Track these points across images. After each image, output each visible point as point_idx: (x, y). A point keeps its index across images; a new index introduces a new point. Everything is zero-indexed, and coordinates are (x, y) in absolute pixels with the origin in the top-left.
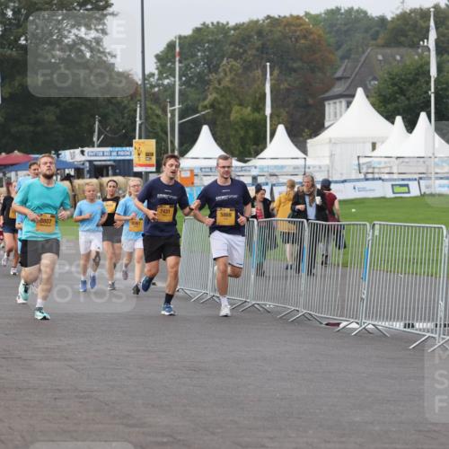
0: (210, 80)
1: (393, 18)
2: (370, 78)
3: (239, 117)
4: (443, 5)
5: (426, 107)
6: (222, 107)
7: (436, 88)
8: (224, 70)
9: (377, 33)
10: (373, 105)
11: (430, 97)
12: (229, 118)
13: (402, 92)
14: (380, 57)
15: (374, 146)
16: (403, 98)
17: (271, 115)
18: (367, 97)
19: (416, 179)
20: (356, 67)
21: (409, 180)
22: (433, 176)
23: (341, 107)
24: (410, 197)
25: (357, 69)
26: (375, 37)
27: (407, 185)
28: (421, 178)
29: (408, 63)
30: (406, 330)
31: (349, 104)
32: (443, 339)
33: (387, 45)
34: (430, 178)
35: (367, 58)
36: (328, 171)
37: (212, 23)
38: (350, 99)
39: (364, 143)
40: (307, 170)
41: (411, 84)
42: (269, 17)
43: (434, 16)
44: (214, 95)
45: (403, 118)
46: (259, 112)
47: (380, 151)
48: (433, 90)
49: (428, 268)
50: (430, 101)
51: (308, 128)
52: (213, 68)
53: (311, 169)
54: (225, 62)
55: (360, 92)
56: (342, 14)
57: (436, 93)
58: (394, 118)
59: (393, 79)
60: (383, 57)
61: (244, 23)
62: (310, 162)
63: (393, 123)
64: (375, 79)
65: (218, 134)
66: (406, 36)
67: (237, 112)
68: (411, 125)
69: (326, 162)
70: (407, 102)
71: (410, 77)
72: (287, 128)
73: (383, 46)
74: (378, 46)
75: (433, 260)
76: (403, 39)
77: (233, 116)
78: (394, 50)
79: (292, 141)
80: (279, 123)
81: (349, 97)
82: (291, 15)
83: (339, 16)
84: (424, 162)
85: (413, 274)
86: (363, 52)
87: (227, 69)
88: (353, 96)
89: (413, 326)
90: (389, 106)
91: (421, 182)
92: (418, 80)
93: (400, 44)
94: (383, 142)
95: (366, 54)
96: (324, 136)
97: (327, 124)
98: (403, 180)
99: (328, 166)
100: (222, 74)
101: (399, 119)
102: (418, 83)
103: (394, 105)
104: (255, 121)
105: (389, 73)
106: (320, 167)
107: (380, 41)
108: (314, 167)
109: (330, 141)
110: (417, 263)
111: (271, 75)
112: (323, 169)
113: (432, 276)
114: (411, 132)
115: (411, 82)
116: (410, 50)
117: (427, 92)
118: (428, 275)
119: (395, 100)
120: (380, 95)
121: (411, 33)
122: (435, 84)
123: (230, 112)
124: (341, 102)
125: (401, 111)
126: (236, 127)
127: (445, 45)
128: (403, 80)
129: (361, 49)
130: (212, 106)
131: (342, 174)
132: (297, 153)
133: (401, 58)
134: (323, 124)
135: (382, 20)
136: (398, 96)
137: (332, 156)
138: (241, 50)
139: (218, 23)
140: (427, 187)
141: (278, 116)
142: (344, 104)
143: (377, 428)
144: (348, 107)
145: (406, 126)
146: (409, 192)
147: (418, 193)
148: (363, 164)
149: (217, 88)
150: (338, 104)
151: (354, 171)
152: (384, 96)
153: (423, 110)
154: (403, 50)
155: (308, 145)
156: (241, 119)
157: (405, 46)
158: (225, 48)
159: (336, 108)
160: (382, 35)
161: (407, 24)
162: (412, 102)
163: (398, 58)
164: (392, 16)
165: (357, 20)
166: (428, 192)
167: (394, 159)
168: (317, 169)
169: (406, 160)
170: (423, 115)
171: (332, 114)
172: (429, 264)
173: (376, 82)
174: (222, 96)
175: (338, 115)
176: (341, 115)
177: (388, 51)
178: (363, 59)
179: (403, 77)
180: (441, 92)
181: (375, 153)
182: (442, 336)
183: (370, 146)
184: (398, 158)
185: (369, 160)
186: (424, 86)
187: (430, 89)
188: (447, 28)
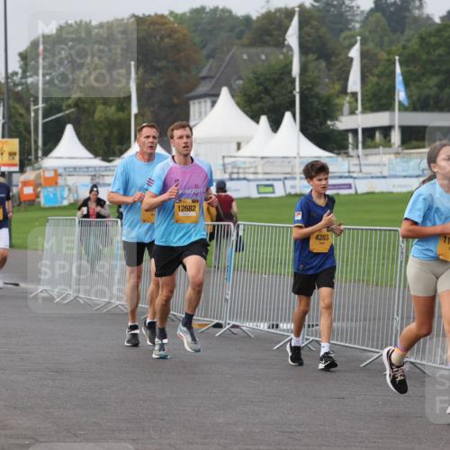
1: (258, 18)
2: (235, 77)
3: (104, 116)
4: (308, 5)
5: (291, 107)
6: (86, 106)
7: (300, 88)
9: (242, 32)
10: (238, 104)
11: (294, 97)
12: (93, 117)
13: (267, 91)
14: (245, 57)
15: (239, 146)
16: (268, 97)
17: (136, 115)
18: (233, 96)
19: (280, 180)
20: (220, 66)
21: (274, 180)
22: (298, 176)
23: (206, 106)
24: (275, 198)
25: (222, 68)
26: (240, 36)
27: (272, 186)
28: (285, 178)
29: (273, 62)
30: (270, 330)
31: (214, 103)
32: (307, 339)
33: (252, 44)
34: (294, 178)
35: (232, 57)
38: (214, 99)
39: (229, 143)
41: (276, 84)
42: (134, 16)
43: (300, 15)
45: (269, 118)
46: (123, 112)
47: (245, 151)
48: (297, 89)
50: (294, 101)
55: (225, 92)
56: (207, 13)
57: (301, 93)
58: (259, 118)
59: (258, 79)
60: (249, 55)
63: (258, 122)
64: (240, 78)
65: (83, 133)
67: (101, 111)
68: (275, 125)
70: (271, 102)
71: (274, 76)
73: (248, 46)
74: (244, 46)
76: (267, 38)
77: (97, 116)
78: (260, 50)
81: (214, 96)
82: (156, 14)
83: (204, 15)
84: (289, 162)
85: (277, 274)
86: (228, 51)
88: (217, 95)
89: (277, 326)
90: (254, 106)
92: (282, 79)
93: (265, 44)
94: (248, 142)
95: (231, 54)
97: (192, 124)
98: (268, 180)
101: (264, 119)
102: (283, 83)
103: (259, 105)
104: (119, 121)
105: (254, 73)
107: (245, 40)
109: (195, 141)
110: (281, 264)
111: (136, 73)
114: (276, 132)
115: (276, 82)
116: (275, 50)
117: (291, 92)
119: (260, 99)
120: (245, 95)
121: (276, 33)
122: (300, 84)
123: (94, 111)
124: (205, 102)
125: (266, 110)
126: (100, 126)
127: (310, 45)
128: (267, 79)
129: (225, 49)
130: (76, 105)
133: (266, 57)
135: (247, 19)
136: (263, 95)
140: (293, 187)
141: (143, 116)
142: (209, 104)
143: (241, 429)
144: (213, 106)
145: (271, 126)
146: (274, 192)
147: (283, 194)
148: (229, 164)
150: (203, 104)
151: (219, 171)
152: (250, 96)
153: (288, 109)
154: (268, 50)
156: (105, 118)
157: (270, 46)
159: (200, 108)
161: (272, 24)
162: (277, 102)
163: (263, 57)
164: (259, 15)
165: (222, 19)
166: (293, 192)
167: (259, 159)
169: (271, 160)
170: (288, 115)
171: (197, 114)
173: (241, 82)
175: (203, 114)
176: (206, 114)
177: (253, 50)
178: (227, 59)
179: (268, 77)
180: (306, 92)
181: (240, 153)
182: (306, 337)
183: (235, 146)
184: (263, 158)
185: (233, 159)
186: (289, 85)
187: (295, 89)
188: (312, 28)
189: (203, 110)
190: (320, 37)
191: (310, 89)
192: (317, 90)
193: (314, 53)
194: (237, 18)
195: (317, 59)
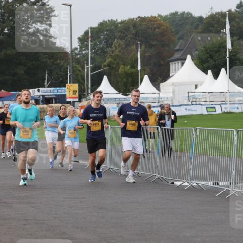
0: (108, 51)
1: (206, 17)
2: (195, 49)
3: (124, 71)
4: (233, 10)
5: (225, 66)
6: (114, 66)
7: (230, 55)
8: (115, 46)
9: (198, 25)
10: (196, 64)
11: (226, 60)
12: (118, 71)
13: (211, 57)
14: (200, 39)
15: (196, 87)
16: (212, 60)
17: (141, 70)
18: (193, 60)
19: (219, 104)
20: (186, 44)
21: (216, 105)
22: (228, 103)
23: (178, 65)
24: (216, 114)
25: (187, 45)
26: (196, 28)
27: (214, 108)
28: (222, 104)
29: (214, 41)
30: (214, 186)
31: (183, 64)
32: (234, 191)
33: (203, 32)
34: (227, 104)
35: (192, 38)
36: (172, 100)
37: (109, 20)
38: (183, 61)
39: (191, 85)
40: (160, 100)
41: (216, 53)
42: (139, 17)
43: (229, 16)
44: (110, 59)
45: (212, 71)
46: (134, 69)
47: (200, 89)
48: (228, 56)
49: (226, 152)
50: (226, 62)
51: (161, 77)
52: (109, 45)
53: (163, 99)
54: (116, 41)
55: (189, 57)
56: (179, 15)
57: (230, 58)
58: (207, 72)
59: (206, 50)
60: (201, 38)
61: (126, 21)
62: (162, 95)
63: (207, 74)
64: (197, 50)
65: (112, 80)
66: (214, 27)
67: (122, 68)
68: (216, 75)
69: (171, 95)
70: (214, 63)
71: (216, 49)
72: (149, 77)
73: (201, 32)
74: (198, 32)
75: (228, 148)
76: (211, 28)
77: (120, 71)
78: (207, 35)
79: (152, 84)
80: (145, 74)
82: (151, 16)
83: (177, 16)
84: (224, 95)
85: (218, 156)
86: (191, 36)
87: (117, 46)
88: (185, 59)
89: (218, 184)
90: (204, 65)
91: (222, 105)
92: (220, 50)
93: (210, 31)
94: (201, 84)
95: (192, 37)
96: (169, 81)
97: (171, 75)
98: (212, 105)
99: (172, 97)
100: (114, 48)
101: (210, 72)
102: (220, 52)
103: (208, 64)
104: (132, 73)
105: (204, 47)
106: (167, 98)
107: (200, 30)
108: (164, 98)
109: (173, 84)
110: (220, 150)
111: (141, 48)
112: (169, 99)
113: (228, 156)
114: (216, 79)
115: (216, 52)
116: (215, 35)
117: (225, 57)
118: (226, 156)
119: (208, 61)
120: (199, 59)
121: (216, 25)
122: (229, 53)
123: (119, 68)
124: (178, 63)
125: (211, 67)
126: (122, 76)
127: (235, 32)
128: (212, 51)
129: (189, 34)
130: (109, 65)
131: (179, 102)
132: (155, 90)
133: (211, 38)
134: (169, 75)
135: (201, 18)
136: (209, 59)
137: (174, 92)
138: (125, 35)
139: (112, 20)
140: (226, 109)
141: (145, 71)
142: (180, 64)
143: (199, 239)
144: (182, 65)
145: (214, 76)
146: (215, 111)
147: (220, 112)
148: (191, 96)
149: (111, 56)
150: (177, 65)
151: (186, 100)
152: (202, 60)
153: (223, 67)
154: (212, 34)
155: (161, 86)
156: (124, 72)
157: (213, 32)
158: (116, 34)
160: (200, 27)
161: (214, 21)
162: (217, 63)
163: (209, 39)
164: (206, 16)
165: (187, 18)
166: (226, 111)
167: (207, 94)
168: (166, 99)
169: (214, 94)
170: (223, 70)
171: (174, 70)
172: (226, 150)
173: (197, 52)
174: (115, 60)
176: (178, 70)
177: (204, 35)
179: (212, 49)
180: (232, 57)
181: (197, 90)
182: (234, 189)
183: (194, 87)
184: (209, 93)
185: (194, 94)
186: (223, 54)
188: (236, 23)
189: (177, 67)
190: (240, 28)
191: (235, 56)
192: (238, 56)
193: (237, 36)
194: (195, 18)
195: (238, 40)
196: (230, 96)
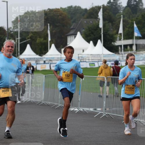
1: (89, 9)
2: (82, 29)
4: (105, 5)
5: (100, 38)
6: (34, 38)
10: (83, 37)
11: (101, 35)
13: (92, 33)
14: (85, 22)
15: (83, 51)
16: (93, 35)
17: (50, 41)
18: (81, 35)
19: (97, 62)
21: (95, 62)
25: (78, 26)
26: (83, 15)
27: (94, 64)
28: (99, 61)
29: (94, 24)
30: (94, 111)
31: (75, 37)
32: (105, 114)
33: (88, 18)
34: (101, 61)
39: (80, 50)
40: (62, 59)
42: (49, 9)
44: (31, 34)
45: (93, 42)
46: (46, 40)
47: (85, 52)
55: (79, 33)
56: (73, 8)
57: (103, 33)
59: (89, 29)
60: (87, 22)
63: (89, 43)
64: (84, 29)
65: (33, 47)
68: (95, 44)
70: (94, 37)
71: (95, 28)
72: (55, 45)
73: (86, 18)
74: (84, 18)
76: (92, 16)
77: (38, 41)
78: (90, 19)
79: (57, 49)
80: (53, 43)
81: (75, 35)
82: (56, 8)
84: (100, 56)
86: (80, 20)
90: (88, 38)
92: (97, 29)
93: (92, 18)
94: (86, 50)
97: (68, 44)
98: (93, 62)
101: (91, 42)
103: (90, 37)
104: (45, 43)
105: (88, 27)
107: (85, 17)
108: (64, 58)
110: (97, 89)
111: (50, 27)
114: (95, 46)
115: (95, 30)
117: (100, 33)
120: (85, 34)
121: (95, 14)
123: (36, 40)
124: (72, 36)
126: (38, 45)
128: (93, 29)
130: (31, 38)
133: (92, 22)
135: (86, 10)
140: (101, 64)
143: (83, 143)
146: (95, 66)
147: (98, 66)
148: (80, 57)
151: (77, 59)
152: (87, 35)
154: (92, 20)
155: (62, 51)
156: (40, 42)
159: (71, 39)
160: (85, 15)
161: (94, 11)
162: (96, 36)
163: (91, 22)
165: (77, 10)
167: (90, 55)
169: (94, 55)
170: (99, 41)
171: (70, 41)
174: (34, 35)
175: (72, 40)
177: (88, 20)
178: (80, 22)
181: (84, 53)
183: (82, 51)
184: (91, 55)
185: (82, 55)
186: (99, 31)
187: (101, 32)
188: (107, 12)
189: (72, 39)
190: (109, 15)
191: (106, 32)
193: (107, 20)
194: (82, 9)
195: (108, 23)
196: (104, 56)
